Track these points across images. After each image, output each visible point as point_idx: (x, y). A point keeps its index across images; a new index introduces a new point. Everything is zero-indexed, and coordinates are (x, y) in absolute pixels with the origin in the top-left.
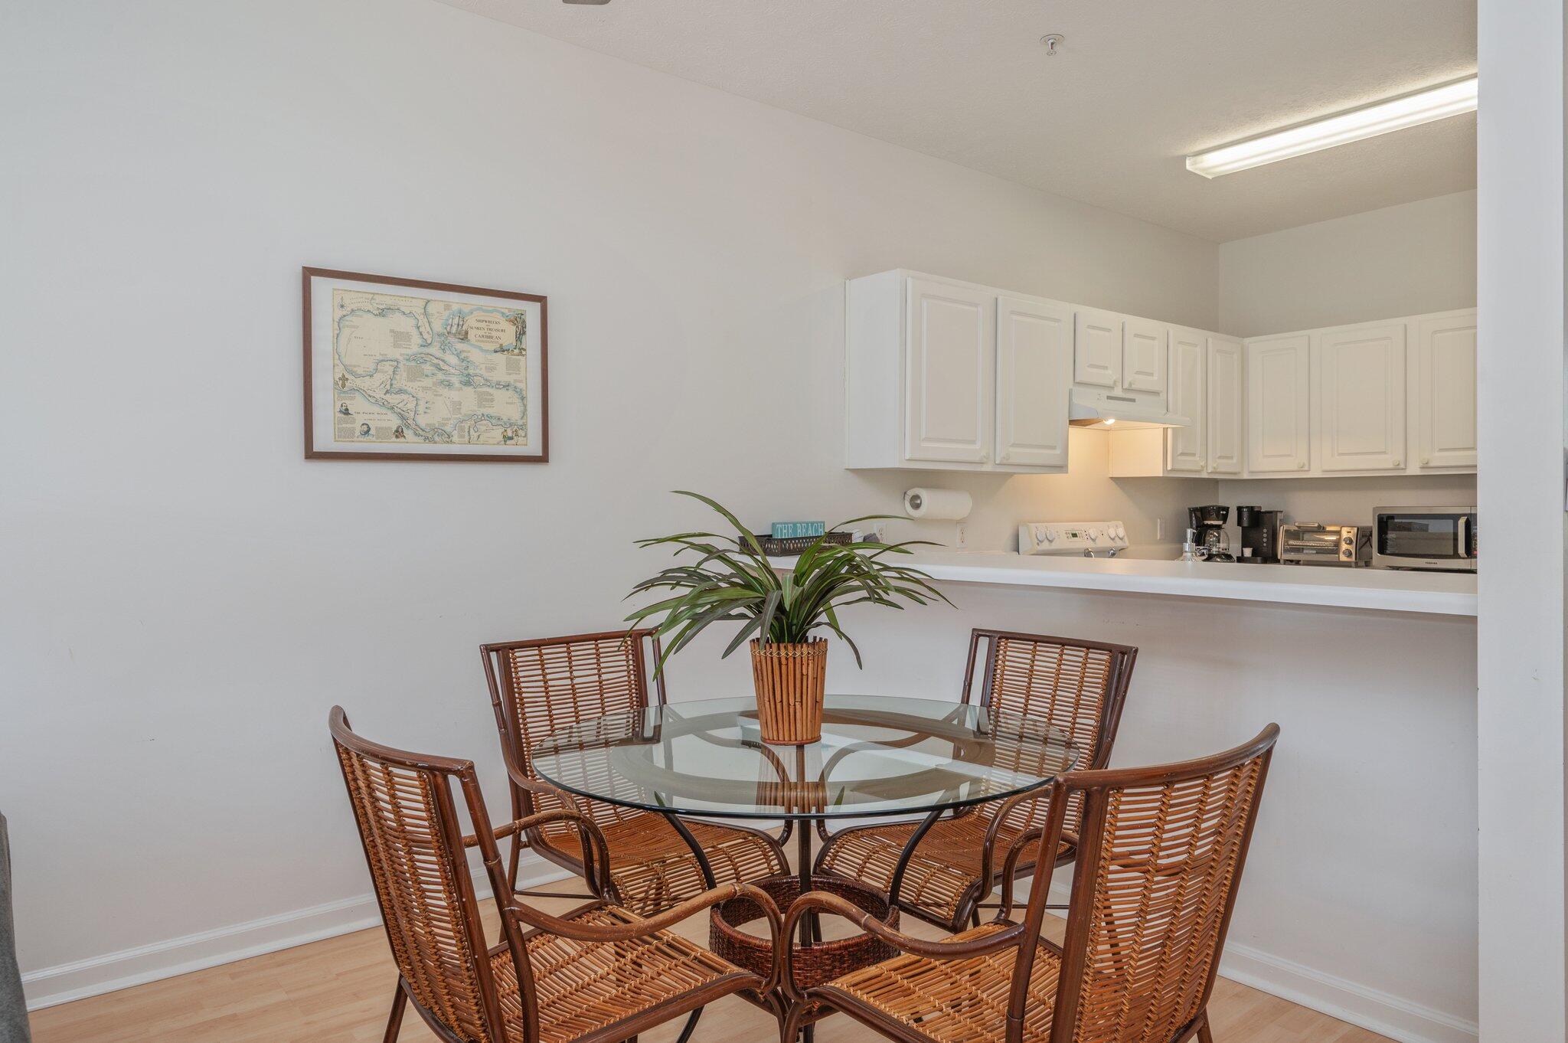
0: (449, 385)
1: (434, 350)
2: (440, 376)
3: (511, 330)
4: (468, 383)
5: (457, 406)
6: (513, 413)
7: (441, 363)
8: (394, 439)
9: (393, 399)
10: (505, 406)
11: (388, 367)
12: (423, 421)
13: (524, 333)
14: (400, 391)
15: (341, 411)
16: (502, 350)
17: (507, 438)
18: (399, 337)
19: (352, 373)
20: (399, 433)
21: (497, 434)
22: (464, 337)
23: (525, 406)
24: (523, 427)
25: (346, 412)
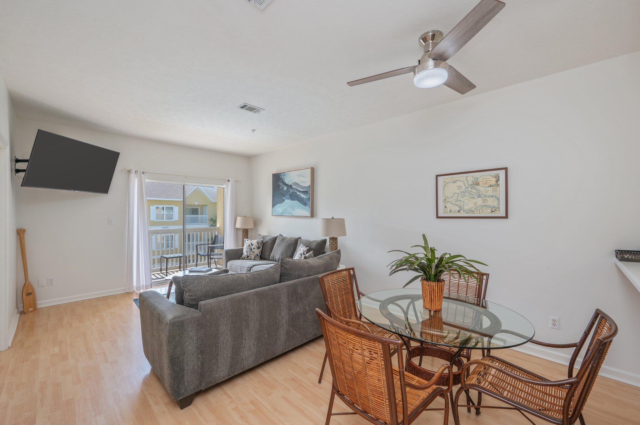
0: (474, 198)
1: (469, 189)
2: (471, 196)
3: (494, 180)
4: (479, 197)
5: (475, 203)
6: (495, 204)
7: (471, 192)
8: (458, 213)
9: (457, 203)
10: (492, 202)
11: (456, 195)
12: (466, 208)
13: (499, 180)
14: (459, 201)
15: (445, 207)
16: (491, 186)
17: (492, 212)
18: (459, 187)
19: (447, 198)
20: (459, 211)
21: (489, 210)
22: (478, 184)
23: (499, 202)
24: (499, 208)
25: (446, 207)
